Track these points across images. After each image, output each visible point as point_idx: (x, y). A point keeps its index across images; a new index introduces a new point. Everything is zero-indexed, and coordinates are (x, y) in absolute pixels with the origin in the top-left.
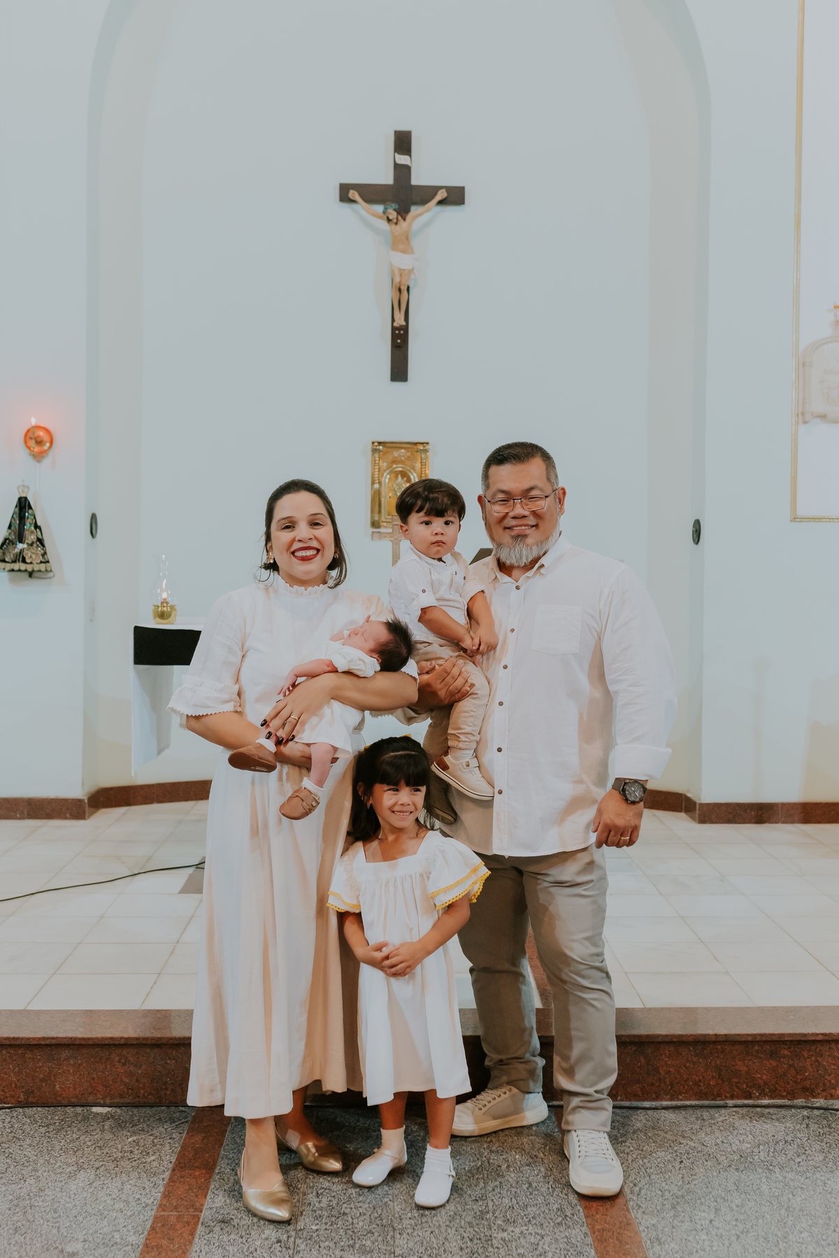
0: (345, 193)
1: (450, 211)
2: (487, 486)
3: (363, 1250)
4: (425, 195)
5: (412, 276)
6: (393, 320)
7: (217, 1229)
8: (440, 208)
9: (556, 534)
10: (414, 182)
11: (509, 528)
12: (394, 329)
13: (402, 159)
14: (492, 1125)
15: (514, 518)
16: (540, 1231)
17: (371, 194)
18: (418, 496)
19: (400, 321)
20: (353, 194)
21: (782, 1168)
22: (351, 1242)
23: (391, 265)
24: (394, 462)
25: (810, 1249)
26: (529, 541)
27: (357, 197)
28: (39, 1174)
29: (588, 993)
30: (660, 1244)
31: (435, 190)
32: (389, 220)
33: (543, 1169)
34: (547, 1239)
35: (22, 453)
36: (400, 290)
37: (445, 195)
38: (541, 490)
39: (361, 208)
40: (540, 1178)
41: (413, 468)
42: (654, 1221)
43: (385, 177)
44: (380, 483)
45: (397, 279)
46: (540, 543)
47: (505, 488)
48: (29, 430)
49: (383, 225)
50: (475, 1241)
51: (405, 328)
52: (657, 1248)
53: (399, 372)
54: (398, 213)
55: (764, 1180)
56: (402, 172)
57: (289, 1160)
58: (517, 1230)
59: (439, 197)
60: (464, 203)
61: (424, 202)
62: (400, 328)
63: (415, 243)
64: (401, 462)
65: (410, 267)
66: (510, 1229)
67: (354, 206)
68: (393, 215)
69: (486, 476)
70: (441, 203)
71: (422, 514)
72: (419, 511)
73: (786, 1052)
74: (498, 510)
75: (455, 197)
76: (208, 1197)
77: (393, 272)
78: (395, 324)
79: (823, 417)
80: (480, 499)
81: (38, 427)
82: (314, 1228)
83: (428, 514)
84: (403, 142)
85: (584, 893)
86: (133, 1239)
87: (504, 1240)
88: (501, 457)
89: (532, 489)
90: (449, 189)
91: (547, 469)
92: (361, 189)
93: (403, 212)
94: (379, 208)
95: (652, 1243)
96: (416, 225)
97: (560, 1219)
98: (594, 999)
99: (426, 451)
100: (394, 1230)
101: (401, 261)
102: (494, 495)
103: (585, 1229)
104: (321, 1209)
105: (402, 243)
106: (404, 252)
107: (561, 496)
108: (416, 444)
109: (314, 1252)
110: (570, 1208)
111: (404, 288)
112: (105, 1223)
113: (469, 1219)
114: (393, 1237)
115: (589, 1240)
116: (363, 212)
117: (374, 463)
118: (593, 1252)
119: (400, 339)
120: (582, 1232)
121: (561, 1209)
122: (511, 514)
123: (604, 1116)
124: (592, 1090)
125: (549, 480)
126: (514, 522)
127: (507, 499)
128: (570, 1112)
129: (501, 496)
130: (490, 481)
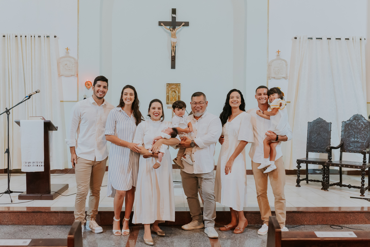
0: (160, 23)
1: (186, 28)
2: (192, 101)
3: (168, 245)
4: (179, 24)
5: (176, 44)
6: (172, 54)
7: (140, 242)
8: (183, 27)
9: (205, 110)
10: (177, 20)
13: (174, 15)
14: (193, 228)
17: (166, 24)
18: (177, 104)
19: (173, 54)
20: (162, 24)
21: (249, 234)
22: (165, 244)
23: (171, 41)
24: (172, 88)
26: (200, 112)
27: (163, 25)
28: (104, 235)
29: (212, 200)
31: (182, 23)
32: (171, 30)
33: (202, 235)
34: (202, 244)
35: (84, 87)
36: (173, 47)
37: (184, 24)
38: (203, 102)
39: (164, 27)
41: (177, 90)
43: (170, 20)
44: (169, 93)
45: (173, 45)
46: (202, 112)
47: (196, 101)
48: (86, 82)
49: (169, 31)
50: (189, 244)
51: (175, 56)
52: (223, 245)
53: (173, 66)
54: (173, 29)
56: (174, 18)
57: (153, 232)
58: (197, 243)
59: (183, 25)
60: (189, 26)
61: (179, 25)
62: (173, 56)
63: (177, 35)
64: (174, 88)
65: (176, 42)
66: (195, 242)
67: (162, 26)
68: (172, 29)
69: (192, 99)
70: (183, 26)
72: (177, 108)
73: (253, 215)
74: (194, 105)
76: (138, 238)
77: (172, 43)
79: (274, 78)
80: (191, 103)
81: (88, 81)
82: (158, 242)
83: (178, 108)
84: (174, 11)
85: (210, 180)
86: (125, 244)
88: (195, 95)
89: (201, 101)
90: (185, 22)
93: (174, 28)
94: (168, 27)
96: (177, 31)
97: (205, 242)
98: (212, 202)
99: (180, 86)
100: (173, 243)
101: (174, 40)
103: (210, 242)
105: (174, 36)
106: (174, 38)
107: (207, 103)
108: (177, 84)
109: (158, 245)
110: (207, 240)
111: (174, 47)
112: (119, 241)
113: (187, 241)
115: (210, 244)
117: (167, 89)
118: (211, 246)
119: (173, 59)
120: (209, 243)
121: (205, 240)
122: (196, 106)
123: (214, 224)
124: (211, 219)
125: (204, 100)
126: (197, 108)
127: (196, 103)
128: (207, 224)
129: (195, 103)
130: (193, 100)
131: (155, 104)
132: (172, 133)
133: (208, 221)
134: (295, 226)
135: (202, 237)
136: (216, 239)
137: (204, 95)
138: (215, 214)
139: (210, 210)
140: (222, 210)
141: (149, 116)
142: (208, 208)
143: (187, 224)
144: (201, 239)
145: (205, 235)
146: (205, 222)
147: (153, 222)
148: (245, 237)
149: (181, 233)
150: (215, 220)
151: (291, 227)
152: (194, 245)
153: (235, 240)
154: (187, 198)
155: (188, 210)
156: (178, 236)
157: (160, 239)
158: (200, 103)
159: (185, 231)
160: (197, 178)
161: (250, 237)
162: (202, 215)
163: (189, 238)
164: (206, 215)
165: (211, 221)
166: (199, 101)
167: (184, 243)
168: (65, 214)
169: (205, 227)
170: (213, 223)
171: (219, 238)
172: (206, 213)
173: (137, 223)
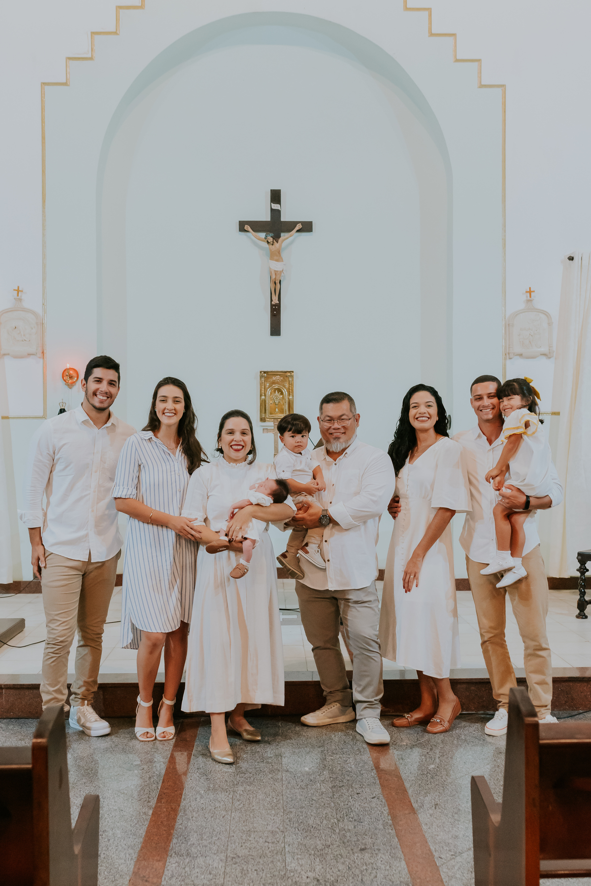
0: (242, 226)
1: (304, 236)
2: (322, 413)
3: (268, 763)
5: (282, 274)
6: (271, 300)
7: (201, 757)
9: (354, 436)
10: (283, 219)
11: (331, 434)
12: (272, 305)
13: (275, 206)
14: (328, 721)
15: (334, 429)
16: (348, 756)
17: (257, 226)
18: (289, 423)
19: (275, 301)
20: (247, 227)
22: (262, 760)
23: (270, 268)
24: (273, 383)
25: (471, 761)
26: (341, 440)
27: (249, 229)
28: (114, 740)
29: (372, 654)
30: (402, 759)
32: (268, 243)
33: (351, 737)
34: (351, 759)
35: (61, 384)
36: (275, 283)
37: (301, 226)
38: (347, 416)
39: (252, 235)
40: (350, 740)
41: (285, 386)
42: (401, 753)
43: (266, 217)
44: (265, 395)
45: (274, 277)
46: (347, 441)
47: (330, 415)
48: (65, 370)
49: (265, 245)
50: (318, 760)
51: (279, 305)
52: (401, 761)
53: (275, 330)
54: (274, 238)
55: (456, 739)
56: (276, 214)
57: (233, 733)
58: (338, 756)
59: (297, 228)
60: (312, 231)
62: (275, 305)
64: (277, 383)
65: (281, 270)
66: (335, 756)
68: (270, 239)
69: (321, 408)
70: (298, 231)
71: (291, 432)
72: (289, 431)
74: (327, 425)
75: (307, 227)
76: (195, 747)
77: (271, 273)
78: (273, 303)
79: (520, 355)
80: (318, 418)
81: (70, 368)
82: (245, 756)
83: (293, 433)
84: (276, 196)
85: (368, 605)
86: (164, 760)
87: (332, 759)
88: (329, 399)
89: (343, 415)
90: (303, 223)
91: (350, 406)
92: (251, 224)
93: (277, 237)
94: (262, 235)
95: (399, 759)
96: (284, 244)
97: (358, 753)
98: (374, 657)
99: (292, 376)
100: (281, 756)
101: (276, 266)
102: (325, 418)
103: (369, 755)
104: (247, 750)
105: (276, 256)
106: (277, 260)
107: (357, 418)
108: (286, 372)
109: (246, 763)
110: (363, 749)
111: (277, 282)
112: (149, 755)
113: (316, 753)
114: (281, 759)
115: (370, 759)
116: (253, 237)
117: (261, 384)
118: (372, 763)
119: (276, 311)
120: (367, 756)
121: (359, 749)
122: (333, 427)
123: (378, 711)
124: (372, 700)
125: (351, 411)
126: (334, 431)
127: (331, 419)
128: (362, 710)
129: (328, 418)
130: (323, 411)
131: (231, 423)
132: (275, 491)
133: (365, 705)
134: (574, 714)
135: (351, 743)
136: (385, 748)
137: (351, 400)
138: (382, 687)
139: (368, 676)
140: (398, 678)
141: (221, 450)
142: (365, 671)
143: (315, 711)
144: (349, 746)
145: (358, 737)
146: (358, 706)
147: (231, 707)
148: (455, 742)
149: (298, 734)
150: (382, 701)
151: (566, 715)
152: (331, 763)
153: (431, 749)
154: (313, 650)
155: (317, 678)
156: (293, 741)
157: (249, 748)
158: (340, 418)
159: (310, 729)
160: (336, 599)
161: (466, 740)
162: (349, 690)
163: (320, 744)
164: (359, 689)
165: (371, 705)
166: (340, 413)
167: (308, 757)
168: (17, 692)
169: (357, 718)
170: (377, 708)
171: (391, 744)
172: (359, 686)
173: (194, 709)
